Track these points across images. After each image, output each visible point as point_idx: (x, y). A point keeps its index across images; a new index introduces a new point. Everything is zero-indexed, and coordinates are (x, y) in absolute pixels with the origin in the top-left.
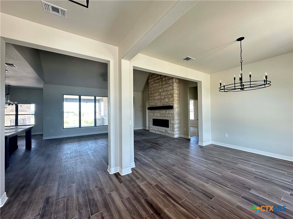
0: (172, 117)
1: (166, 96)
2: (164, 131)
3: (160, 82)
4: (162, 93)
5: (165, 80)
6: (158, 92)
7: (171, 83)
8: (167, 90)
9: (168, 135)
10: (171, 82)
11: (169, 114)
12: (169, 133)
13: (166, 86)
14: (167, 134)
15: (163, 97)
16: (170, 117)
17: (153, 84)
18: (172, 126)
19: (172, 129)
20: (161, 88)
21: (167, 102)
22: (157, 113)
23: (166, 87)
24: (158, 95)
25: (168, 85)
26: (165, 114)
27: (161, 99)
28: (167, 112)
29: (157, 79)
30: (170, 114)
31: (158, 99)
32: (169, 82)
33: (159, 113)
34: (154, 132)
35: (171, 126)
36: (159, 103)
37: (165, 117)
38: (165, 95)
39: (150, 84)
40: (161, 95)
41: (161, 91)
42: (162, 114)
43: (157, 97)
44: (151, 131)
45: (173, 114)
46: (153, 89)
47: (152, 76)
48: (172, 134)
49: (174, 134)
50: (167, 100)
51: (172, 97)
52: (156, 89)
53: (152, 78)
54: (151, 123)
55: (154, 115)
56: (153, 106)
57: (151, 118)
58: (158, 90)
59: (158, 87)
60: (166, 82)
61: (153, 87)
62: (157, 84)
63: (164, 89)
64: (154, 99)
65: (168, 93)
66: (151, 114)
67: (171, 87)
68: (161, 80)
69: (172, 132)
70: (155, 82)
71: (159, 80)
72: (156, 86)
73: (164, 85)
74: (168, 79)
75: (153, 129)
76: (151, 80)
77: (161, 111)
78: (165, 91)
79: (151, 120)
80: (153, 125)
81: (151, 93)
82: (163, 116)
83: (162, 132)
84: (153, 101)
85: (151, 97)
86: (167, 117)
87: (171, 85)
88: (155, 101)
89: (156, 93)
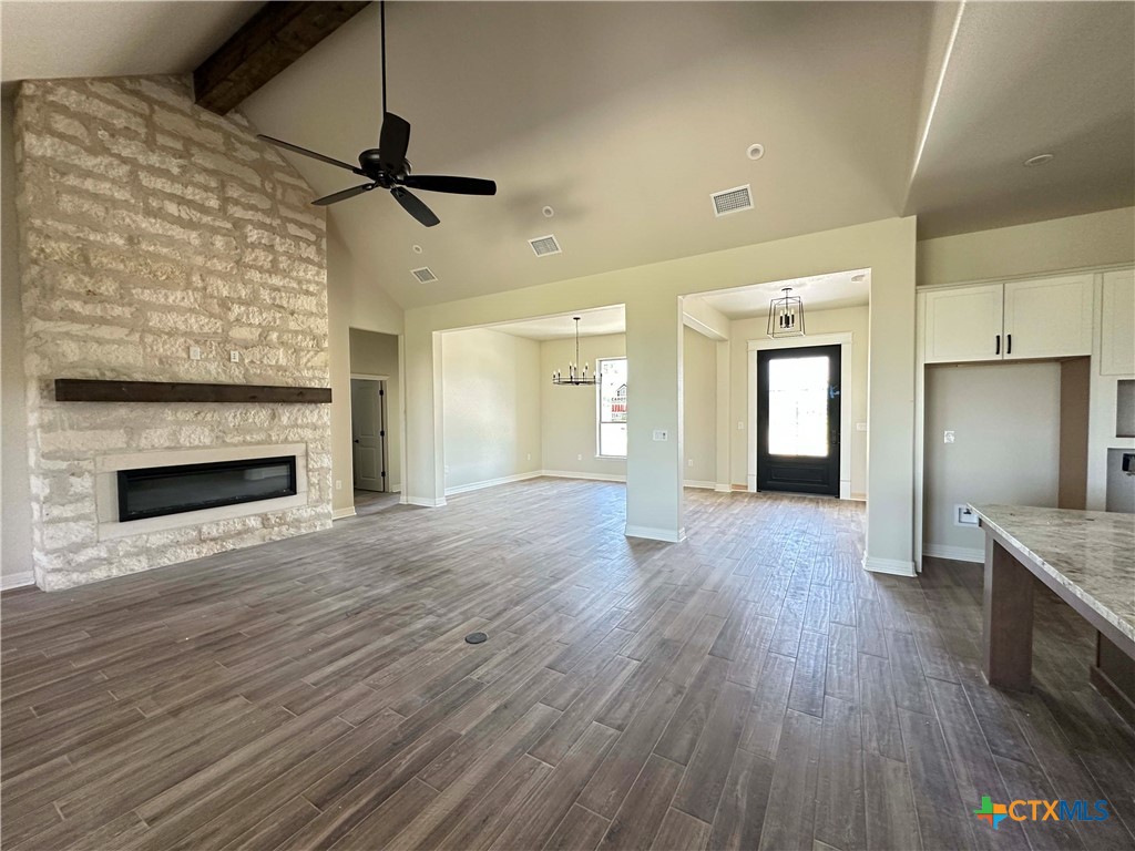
0: (315, 440)
1: (274, 336)
2: (253, 523)
3: (215, 231)
4: (237, 310)
5: (270, 248)
6: (189, 285)
7: (309, 282)
8: (282, 307)
9: (293, 531)
10: (309, 276)
11: (294, 426)
12: (297, 522)
13: (276, 281)
14: (284, 528)
15: (238, 333)
16: (302, 441)
17: (127, 205)
18: (314, 480)
19: (314, 494)
20: (223, 276)
21: (279, 368)
22: (180, 423)
23: (276, 289)
24: (192, 310)
25: (295, 285)
26: (271, 429)
27: (226, 340)
28: (285, 420)
29: (181, 201)
30: (302, 427)
31: (185, 334)
32: (301, 274)
34: (140, 565)
35: (310, 484)
36: (207, 359)
37: (268, 441)
38: (265, 330)
39: (72, 180)
40: (232, 317)
41: (225, 293)
42: (237, 429)
43: (172, 320)
44: (75, 576)
45: (324, 427)
46: (120, 242)
47: (102, 134)
48: (318, 516)
49: (328, 516)
50: (281, 356)
51: (319, 349)
52: (166, 258)
53: (97, 149)
54: (87, 507)
55: (143, 443)
56: (113, 370)
57: (86, 465)
58: (189, 275)
59: (199, 260)
60: (274, 262)
61: (116, 229)
62: (177, 232)
63: (255, 293)
64: (139, 326)
65: (292, 325)
66: (75, 440)
67: (313, 300)
68: (229, 226)
69: (318, 510)
70: (154, 203)
71: (207, 219)
72: (170, 241)
73: (261, 270)
74: (286, 253)
75: (122, 549)
76: (73, 148)
77: (231, 415)
78: (269, 308)
79: (81, 485)
80: (125, 516)
81: (86, 260)
82: (245, 443)
83: (239, 533)
84: (120, 333)
85: (73, 295)
86: (286, 441)
87: (312, 294)
88: (149, 339)
89: (169, 284)
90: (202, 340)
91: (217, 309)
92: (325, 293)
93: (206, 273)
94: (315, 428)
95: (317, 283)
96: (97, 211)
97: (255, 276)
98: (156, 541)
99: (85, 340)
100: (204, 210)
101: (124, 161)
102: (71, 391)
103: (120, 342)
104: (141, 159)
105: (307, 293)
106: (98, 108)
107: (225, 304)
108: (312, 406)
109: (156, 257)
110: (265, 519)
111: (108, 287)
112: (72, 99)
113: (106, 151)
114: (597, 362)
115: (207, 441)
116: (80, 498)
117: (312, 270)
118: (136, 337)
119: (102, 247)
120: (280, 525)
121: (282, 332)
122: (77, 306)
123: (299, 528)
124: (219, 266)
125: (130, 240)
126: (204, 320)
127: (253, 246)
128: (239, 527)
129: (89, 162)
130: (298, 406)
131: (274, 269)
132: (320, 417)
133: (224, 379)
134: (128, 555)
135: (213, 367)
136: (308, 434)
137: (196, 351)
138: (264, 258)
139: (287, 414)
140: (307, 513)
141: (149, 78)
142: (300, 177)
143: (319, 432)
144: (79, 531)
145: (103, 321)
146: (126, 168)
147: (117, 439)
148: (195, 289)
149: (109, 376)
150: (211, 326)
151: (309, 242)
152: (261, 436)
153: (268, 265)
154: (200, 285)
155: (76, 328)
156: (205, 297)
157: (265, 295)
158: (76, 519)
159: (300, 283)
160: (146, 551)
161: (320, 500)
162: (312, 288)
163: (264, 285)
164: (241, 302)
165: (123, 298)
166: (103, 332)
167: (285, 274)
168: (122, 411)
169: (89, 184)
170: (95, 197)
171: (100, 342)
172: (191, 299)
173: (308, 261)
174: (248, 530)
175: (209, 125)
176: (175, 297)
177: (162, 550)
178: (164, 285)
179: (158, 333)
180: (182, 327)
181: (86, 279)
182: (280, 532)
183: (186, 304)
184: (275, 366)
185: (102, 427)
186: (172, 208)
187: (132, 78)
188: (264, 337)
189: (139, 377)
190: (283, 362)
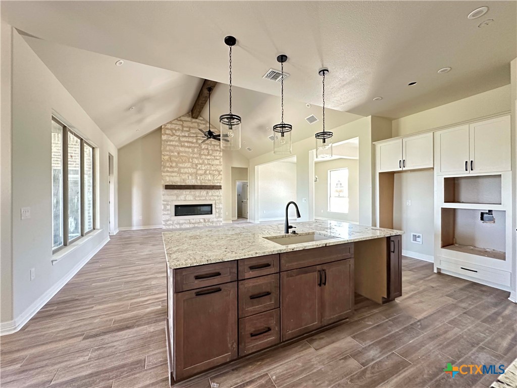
0: (218, 200)
1: (208, 172)
2: (202, 221)
3: (195, 147)
4: (199, 166)
5: (207, 149)
6: (189, 162)
7: (217, 156)
8: (210, 164)
9: (211, 224)
10: (217, 155)
11: (212, 196)
12: (212, 222)
13: (209, 157)
15: (200, 172)
16: (214, 200)
17: (178, 146)
18: (217, 211)
19: (217, 215)
20: (196, 158)
21: (209, 180)
22: (186, 195)
23: (209, 159)
24: (189, 167)
25: (213, 158)
26: (207, 196)
27: (197, 174)
28: (210, 194)
29: (188, 142)
30: (214, 196)
31: (188, 173)
32: (215, 154)
33: (191, 195)
35: (216, 212)
36: (193, 179)
37: (206, 200)
38: (206, 170)
39: (169, 143)
40: (198, 168)
41: (197, 162)
42: (199, 196)
43: (186, 170)
44: (167, 227)
45: (221, 196)
46: (176, 154)
47: (174, 131)
48: (218, 221)
49: (221, 222)
50: (209, 177)
51: (219, 174)
52: (185, 156)
53: (174, 135)
54: (169, 212)
55: (179, 199)
56: (175, 183)
57: (169, 203)
58: (189, 159)
59: (191, 155)
60: (208, 153)
61: (176, 151)
62: (187, 150)
63: (204, 161)
64: (179, 173)
65: (213, 169)
66: (167, 198)
67: (218, 161)
68: (198, 145)
69: (219, 219)
70: (183, 144)
71: (193, 145)
72: (185, 152)
73: (205, 155)
74: (211, 150)
75: (175, 222)
76: (169, 136)
77: (197, 192)
78: (206, 165)
79: (168, 207)
80: (176, 215)
81: (170, 159)
82: (200, 200)
83: (198, 223)
84: (175, 174)
85: (168, 167)
86: (210, 200)
87: (218, 159)
88: (181, 175)
89: (185, 162)
90: (191, 174)
91: (195, 166)
92: (222, 159)
93: (193, 158)
94: (218, 196)
95: (219, 156)
96: (172, 148)
97: (203, 157)
98: (181, 222)
99: (169, 176)
100: (192, 143)
101: (177, 136)
102: (168, 187)
103: (176, 176)
104: (181, 135)
105: (217, 159)
106: (173, 126)
107: (196, 165)
108: (217, 190)
109: (183, 156)
110: (204, 220)
111: (174, 164)
112: (169, 126)
113: (175, 135)
114: (329, 171)
115: (192, 199)
116: (168, 210)
117: (218, 152)
118: (178, 175)
119: (173, 156)
120: (208, 222)
121: (210, 171)
122: (169, 169)
123: (213, 224)
124: (195, 156)
125: (178, 153)
126: (192, 169)
127: (203, 149)
128: (198, 221)
129: (171, 138)
130: (214, 190)
131: (208, 154)
132: (219, 193)
133: (196, 184)
134: (176, 224)
135: (193, 181)
136: (216, 198)
137: (190, 177)
138: (206, 152)
139: (211, 192)
140: (215, 220)
141: (183, 116)
142: (215, 128)
143: (219, 198)
144: (168, 217)
145: (173, 172)
146: (178, 137)
147: (175, 198)
148: (190, 162)
149: (174, 184)
150: (194, 171)
151: (217, 145)
152: (204, 198)
153: (207, 154)
154: (191, 161)
155: (168, 174)
156: (192, 164)
157: (206, 161)
158: (167, 214)
159: (215, 157)
160: (179, 224)
161: (219, 217)
162: (218, 158)
163: (206, 159)
164: (200, 164)
165: (177, 166)
166: (173, 174)
167: (211, 155)
168: (176, 191)
169: (171, 143)
170: (172, 145)
171: (173, 176)
172: (189, 165)
173: (217, 150)
174: (200, 222)
175: (194, 122)
176: (186, 165)
177: (182, 224)
178: (184, 162)
179: (182, 173)
180: (187, 172)
181: (171, 163)
182: (208, 224)
183: (188, 166)
184: (208, 180)
185: (172, 195)
186: (186, 144)
187: (180, 117)
188: (205, 172)
189: (179, 184)
190: (210, 178)
